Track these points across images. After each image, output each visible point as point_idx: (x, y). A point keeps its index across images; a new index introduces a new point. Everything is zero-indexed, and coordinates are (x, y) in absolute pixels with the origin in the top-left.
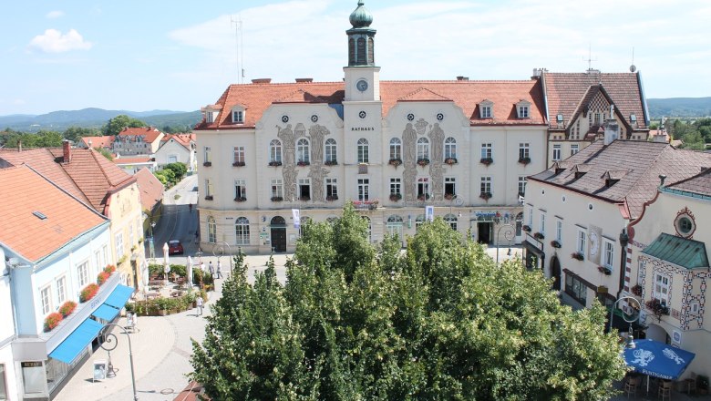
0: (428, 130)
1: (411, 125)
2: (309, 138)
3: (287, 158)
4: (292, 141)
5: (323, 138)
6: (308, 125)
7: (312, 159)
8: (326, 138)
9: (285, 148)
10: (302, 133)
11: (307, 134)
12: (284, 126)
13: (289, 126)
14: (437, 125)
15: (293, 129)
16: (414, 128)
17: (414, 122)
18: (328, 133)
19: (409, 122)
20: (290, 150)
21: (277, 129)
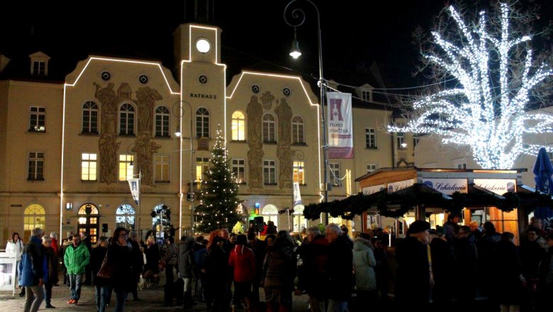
0: (274, 105)
1: (257, 98)
2: (136, 102)
3: (106, 127)
4: (114, 104)
5: (152, 106)
6: (136, 86)
7: (139, 130)
8: (158, 104)
9: (104, 113)
10: (128, 95)
11: (134, 96)
12: (104, 85)
13: (111, 86)
14: (284, 100)
15: (116, 89)
16: (260, 101)
17: (259, 95)
18: (160, 98)
19: (253, 94)
20: (111, 116)
21: (95, 87)
